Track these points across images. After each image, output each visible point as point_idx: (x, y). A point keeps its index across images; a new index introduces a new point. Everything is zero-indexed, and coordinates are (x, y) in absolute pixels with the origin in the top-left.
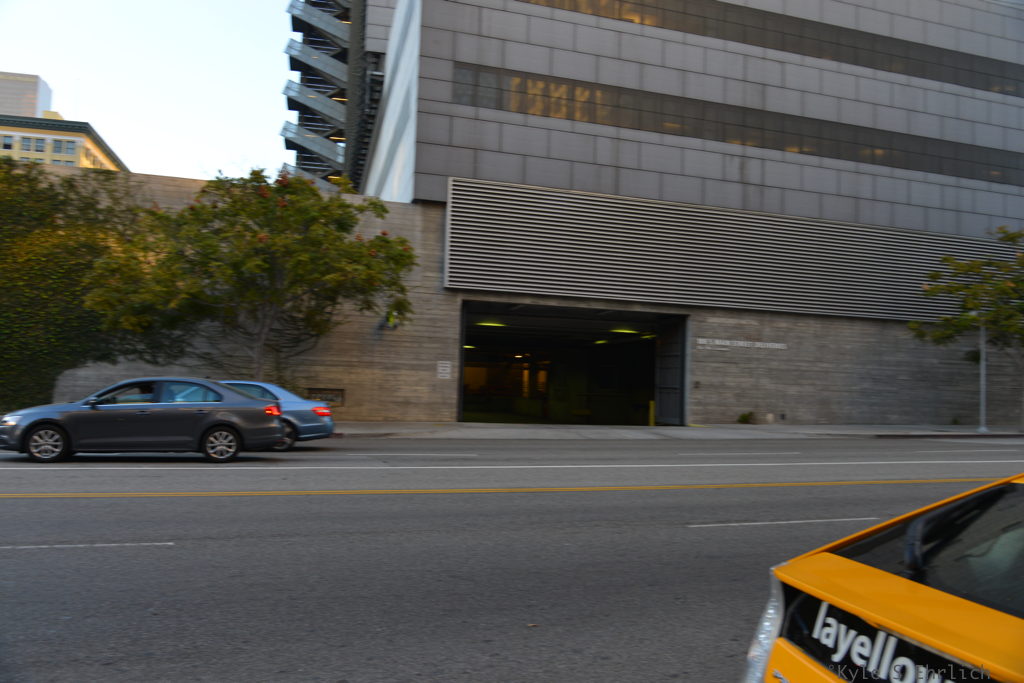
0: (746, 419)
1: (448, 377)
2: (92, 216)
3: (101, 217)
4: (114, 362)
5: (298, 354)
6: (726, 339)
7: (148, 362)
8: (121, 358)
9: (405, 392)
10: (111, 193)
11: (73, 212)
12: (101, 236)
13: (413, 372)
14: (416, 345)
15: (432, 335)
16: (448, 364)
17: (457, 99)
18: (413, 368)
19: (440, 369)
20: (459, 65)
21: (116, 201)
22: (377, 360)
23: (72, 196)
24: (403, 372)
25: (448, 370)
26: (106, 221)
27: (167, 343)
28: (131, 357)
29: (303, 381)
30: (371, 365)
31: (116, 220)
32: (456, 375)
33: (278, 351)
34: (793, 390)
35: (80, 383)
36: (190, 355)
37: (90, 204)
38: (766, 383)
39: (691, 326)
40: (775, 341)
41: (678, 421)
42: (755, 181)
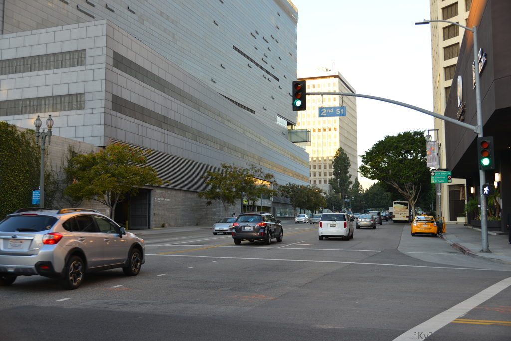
0: (163, 226)
1: (109, 213)
2: (29, 149)
6: (160, 198)
17: (113, 109)
20: (113, 95)
23: (24, 140)
34: (171, 215)
37: (29, 145)
38: (166, 212)
39: (153, 193)
40: (168, 198)
41: (147, 227)
42: (166, 142)
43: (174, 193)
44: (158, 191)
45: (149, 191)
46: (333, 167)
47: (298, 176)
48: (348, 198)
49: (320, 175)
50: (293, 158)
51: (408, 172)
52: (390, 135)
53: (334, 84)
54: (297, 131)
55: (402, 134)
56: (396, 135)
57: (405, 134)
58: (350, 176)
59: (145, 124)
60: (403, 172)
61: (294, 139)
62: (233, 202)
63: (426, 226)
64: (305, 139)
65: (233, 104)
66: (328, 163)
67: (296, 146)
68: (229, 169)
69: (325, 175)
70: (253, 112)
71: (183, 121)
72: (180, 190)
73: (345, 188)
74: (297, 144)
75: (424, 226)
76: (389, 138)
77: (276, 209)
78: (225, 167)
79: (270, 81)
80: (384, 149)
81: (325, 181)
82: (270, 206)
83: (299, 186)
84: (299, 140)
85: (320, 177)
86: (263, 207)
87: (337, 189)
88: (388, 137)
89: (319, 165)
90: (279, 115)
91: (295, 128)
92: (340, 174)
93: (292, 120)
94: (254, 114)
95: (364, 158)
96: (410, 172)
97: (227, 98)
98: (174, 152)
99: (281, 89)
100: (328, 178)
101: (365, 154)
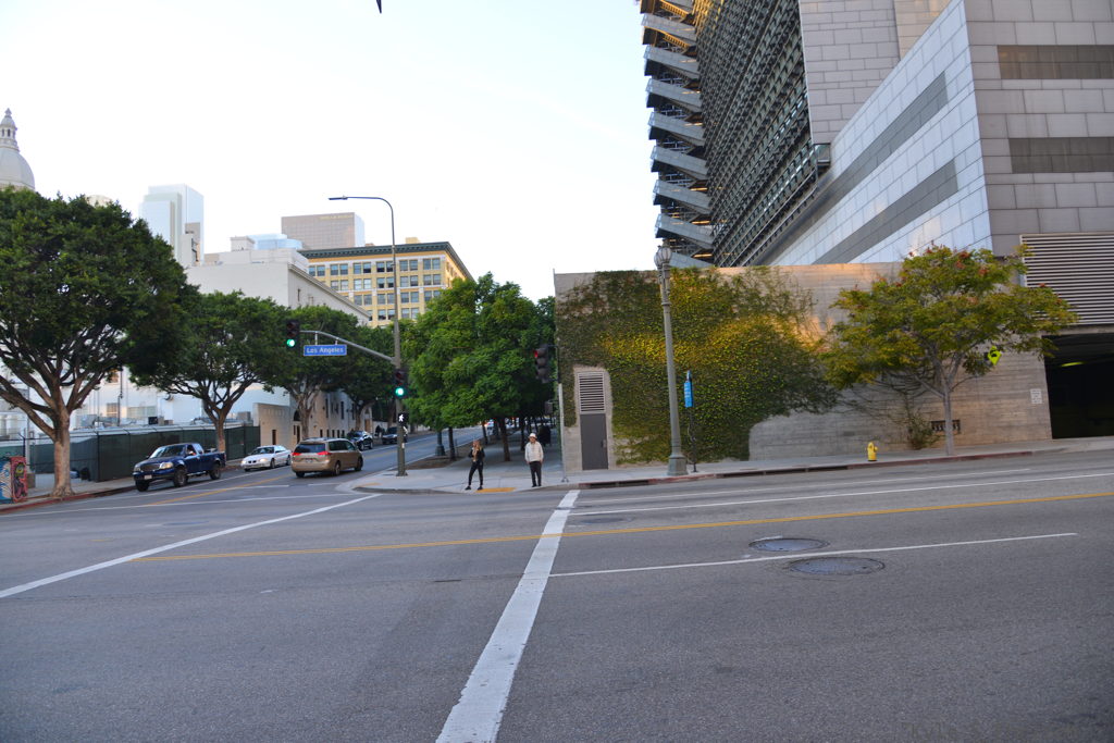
1: (1041, 402)
2: (758, 303)
3: (763, 303)
4: (788, 415)
5: (921, 394)
7: (811, 412)
8: (792, 411)
9: (1007, 418)
10: (767, 284)
11: (743, 302)
12: (766, 318)
13: (1012, 401)
14: (1010, 378)
15: (1022, 368)
16: (1039, 391)
17: (1016, 170)
18: (1011, 397)
19: (1033, 396)
20: (1013, 142)
21: (772, 289)
22: (981, 393)
23: (741, 290)
24: (1003, 401)
25: (1040, 396)
26: (767, 305)
27: (823, 395)
28: (799, 409)
29: (928, 416)
30: (978, 398)
31: (774, 304)
32: (1047, 399)
33: (906, 394)
35: (765, 433)
36: (840, 403)
37: (755, 295)
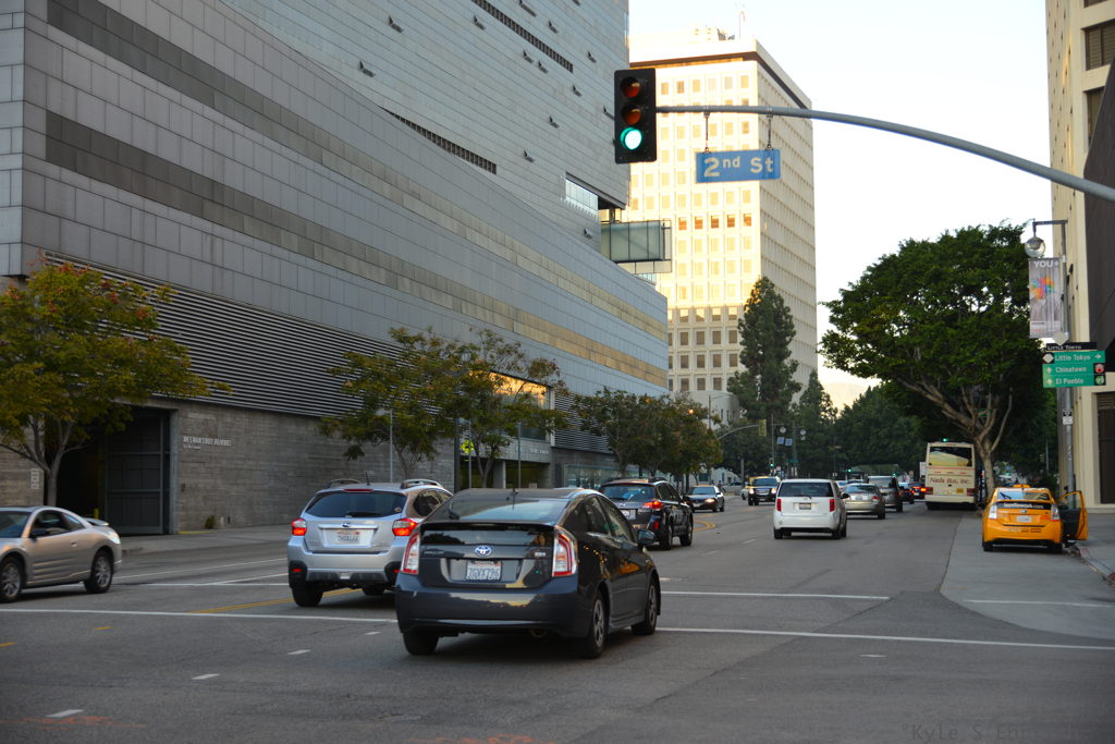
0: (210, 524)
1: (38, 487)
6: (199, 436)
13: (15, 483)
16: (38, 471)
17: (50, 159)
18: (15, 477)
19: (33, 478)
20: (49, 116)
24: (9, 483)
25: (38, 479)
32: (42, 484)
34: (234, 491)
38: (219, 481)
39: (177, 422)
40: (226, 438)
41: (160, 529)
42: (219, 262)
43: (243, 421)
44: (195, 416)
45: (166, 415)
46: (740, 338)
47: (632, 366)
48: (786, 435)
49: (701, 364)
50: (615, 311)
51: (973, 355)
52: (918, 239)
53: (744, 81)
54: (628, 227)
55: (954, 235)
56: (934, 239)
57: (962, 234)
58: (795, 366)
59: (150, 205)
60: (958, 354)
61: (620, 250)
62: (428, 450)
63: (1029, 520)
64: (654, 251)
65: (430, 143)
66: (726, 326)
67: (625, 273)
68: (417, 346)
69: (717, 363)
70: (492, 167)
71: (271, 194)
72: (264, 412)
73: (778, 402)
74: (628, 267)
75: (1021, 520)
76: (912, 249)
77: (566, 471)
78: (403, 339)
79: (544, 70)
80: (898, 282)
81: (717, 383)
82: (544, 460)
83: (634, 398)
84: (632, 258)
85: (701, 371)
86: (522, 462)
87: (753, 408)
88: (912, 243)
89: (697, 330)
90: (571, 176)
91: (624, 216)
92: (762, 359)
93: (613, 193)
94: (494, 172)
95: (836, 311)
96: (980, 354)
97: (408, 123)
98: (241, 292)
99: (578, 94)
100: (726, 371)
101: (840, 298)
